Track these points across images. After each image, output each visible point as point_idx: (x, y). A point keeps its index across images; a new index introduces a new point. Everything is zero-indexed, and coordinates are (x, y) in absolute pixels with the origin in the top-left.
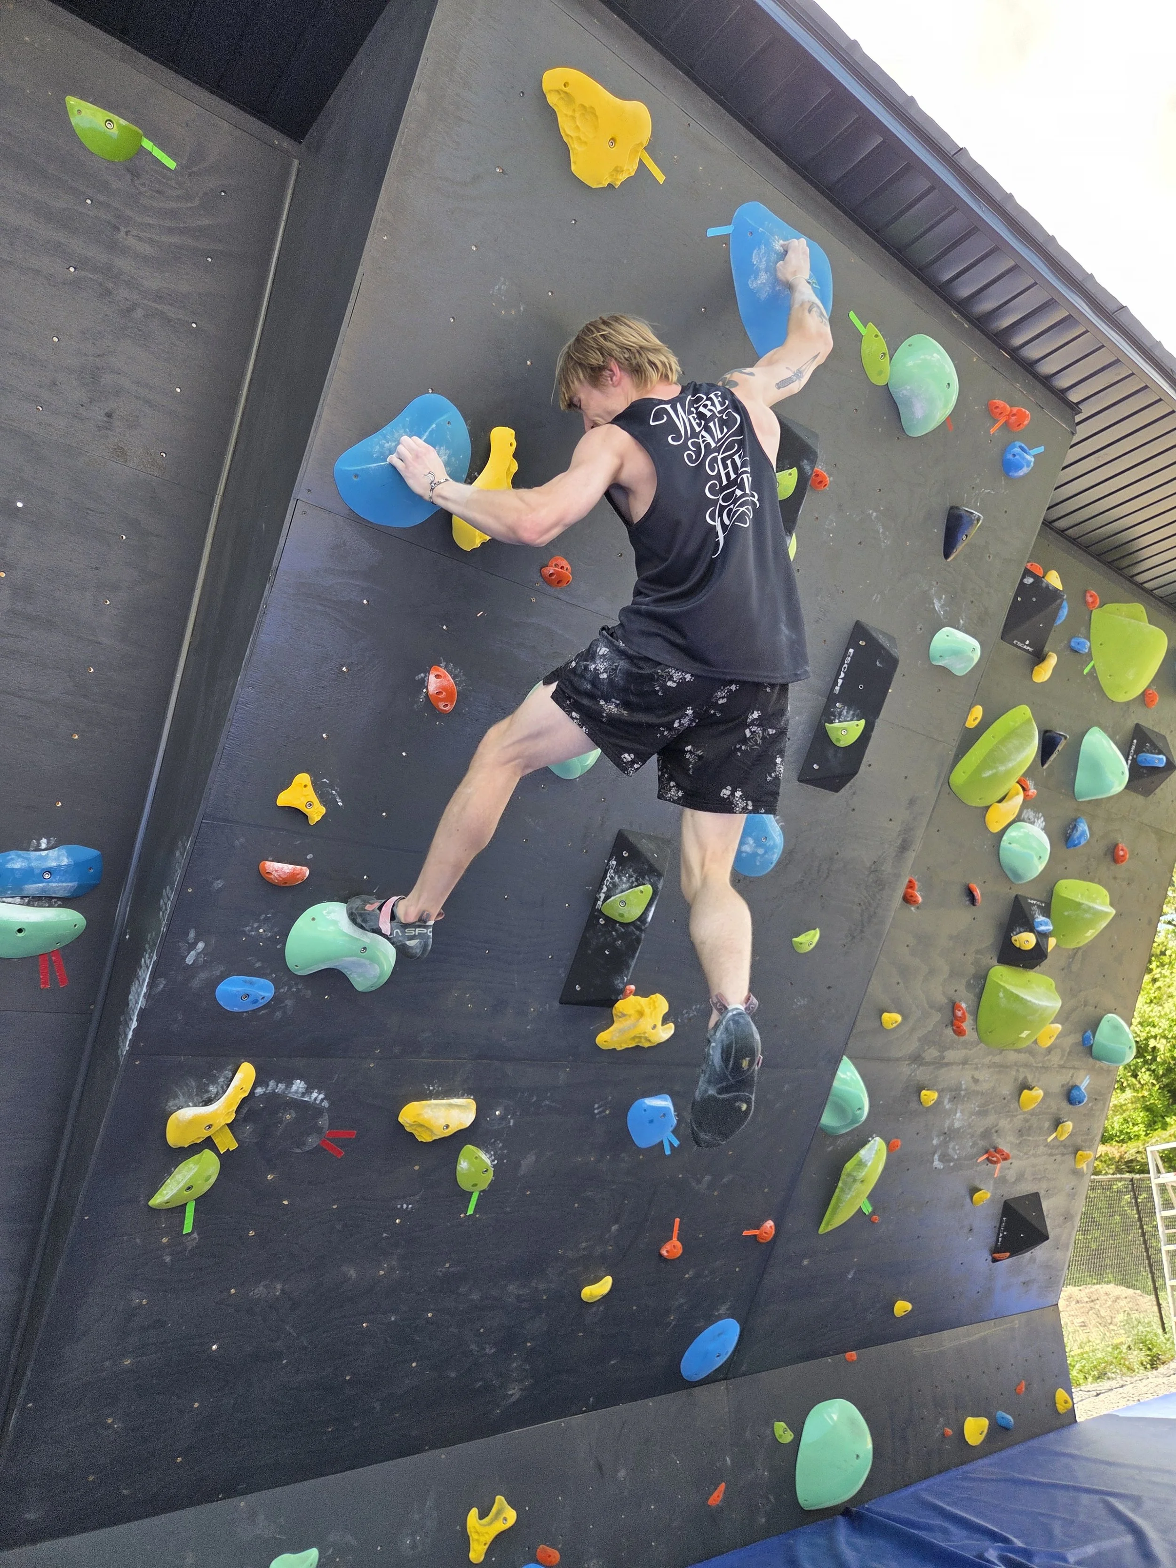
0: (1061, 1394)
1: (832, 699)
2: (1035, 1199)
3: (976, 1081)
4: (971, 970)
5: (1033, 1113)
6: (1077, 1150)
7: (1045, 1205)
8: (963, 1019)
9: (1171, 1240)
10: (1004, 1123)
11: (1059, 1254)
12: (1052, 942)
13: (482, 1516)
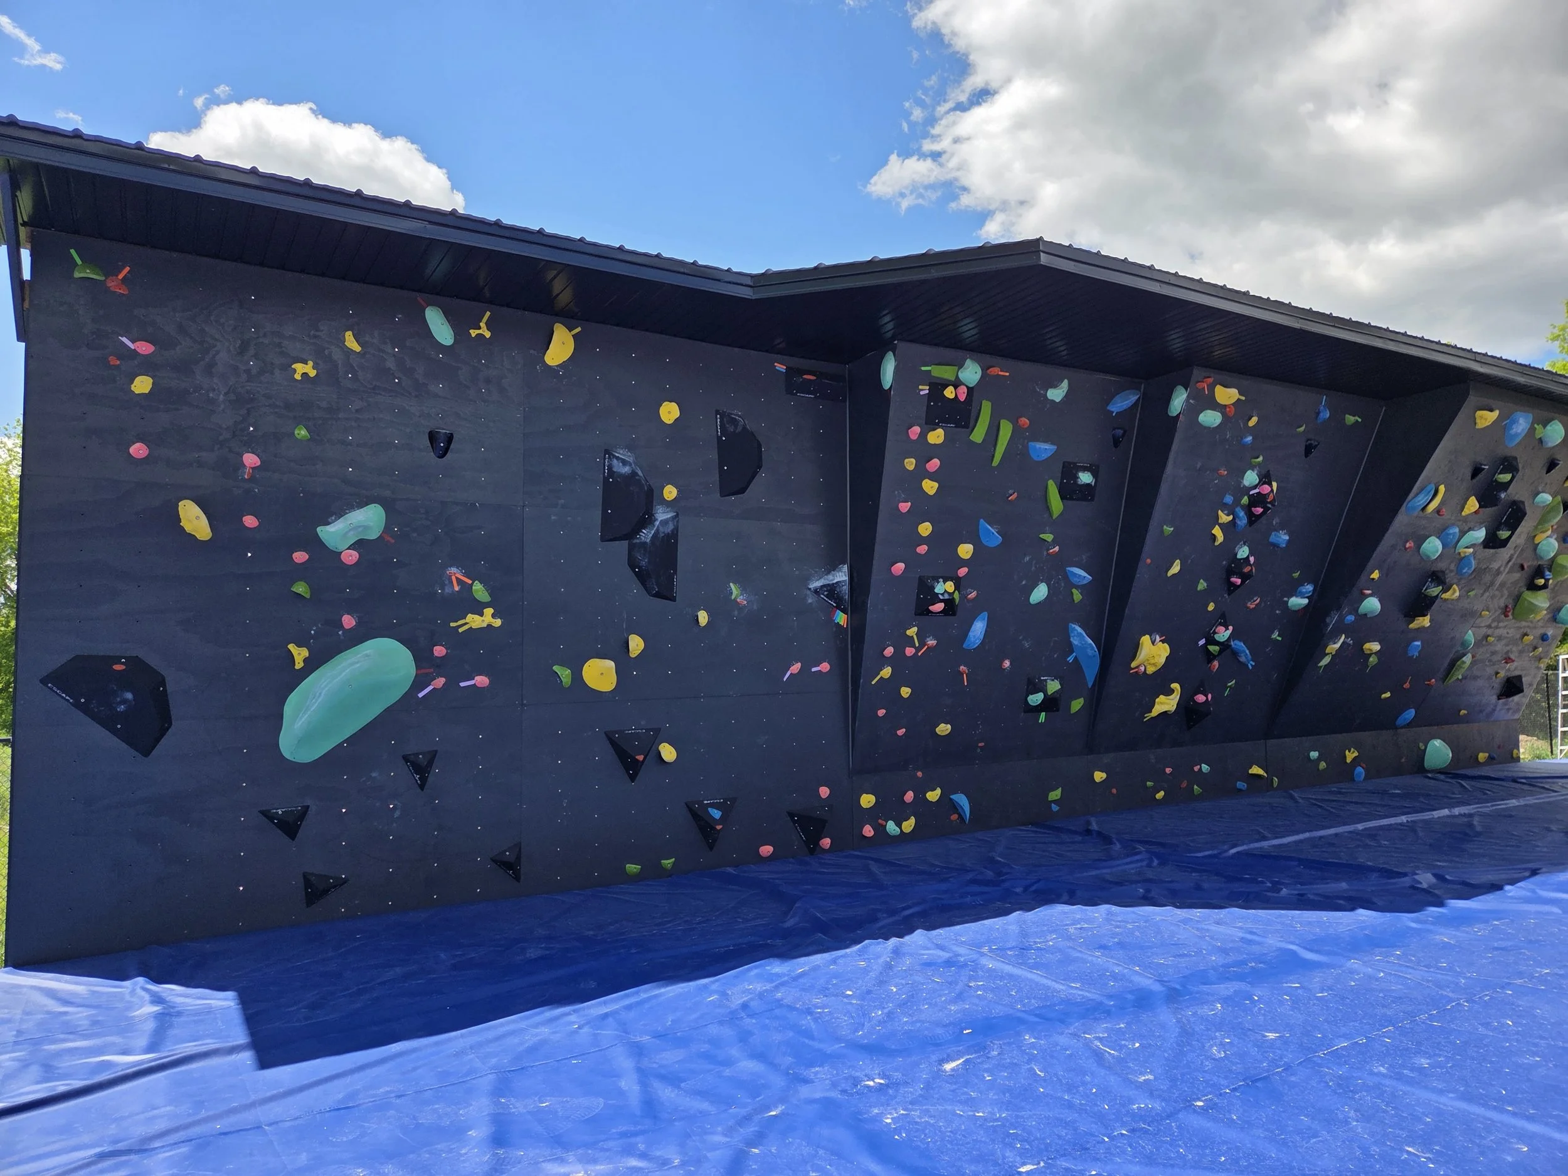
0: (1515, 751)
1: (1501, 524)
2: (1519, 678)
3: (1508, 633)
4: (1516, 593)
5: (1527, 645)
6: (1540, 659)
7: (1524, 679)
8: (1509, 612)
9: (1565, 707)
10: (1514, 649)
11: (1524, 699)
12: (1551, 581)
13: (1349, 752)
